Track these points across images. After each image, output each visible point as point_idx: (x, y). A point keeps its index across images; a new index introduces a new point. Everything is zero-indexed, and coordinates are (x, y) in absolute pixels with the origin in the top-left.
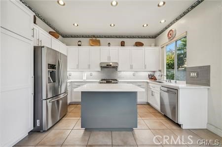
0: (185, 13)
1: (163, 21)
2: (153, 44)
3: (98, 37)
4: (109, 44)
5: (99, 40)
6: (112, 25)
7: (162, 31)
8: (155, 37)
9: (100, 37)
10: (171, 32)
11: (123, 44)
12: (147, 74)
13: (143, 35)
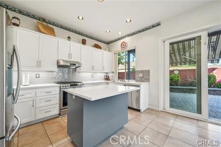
0: (134, 34)
1: (120, 33)
2: (108, 49)
3: (50, 23)
4: (69, 38)
5: (53, 28)
6: (81, 18)
7: (115, 41)
8: (108, 43)
9: (54, 24)
10: (124, 43)
11: (84, 42)
12: (103, 75)
13: (100, 39)
